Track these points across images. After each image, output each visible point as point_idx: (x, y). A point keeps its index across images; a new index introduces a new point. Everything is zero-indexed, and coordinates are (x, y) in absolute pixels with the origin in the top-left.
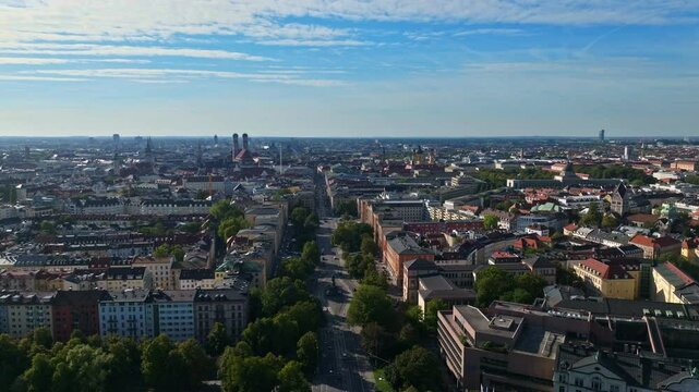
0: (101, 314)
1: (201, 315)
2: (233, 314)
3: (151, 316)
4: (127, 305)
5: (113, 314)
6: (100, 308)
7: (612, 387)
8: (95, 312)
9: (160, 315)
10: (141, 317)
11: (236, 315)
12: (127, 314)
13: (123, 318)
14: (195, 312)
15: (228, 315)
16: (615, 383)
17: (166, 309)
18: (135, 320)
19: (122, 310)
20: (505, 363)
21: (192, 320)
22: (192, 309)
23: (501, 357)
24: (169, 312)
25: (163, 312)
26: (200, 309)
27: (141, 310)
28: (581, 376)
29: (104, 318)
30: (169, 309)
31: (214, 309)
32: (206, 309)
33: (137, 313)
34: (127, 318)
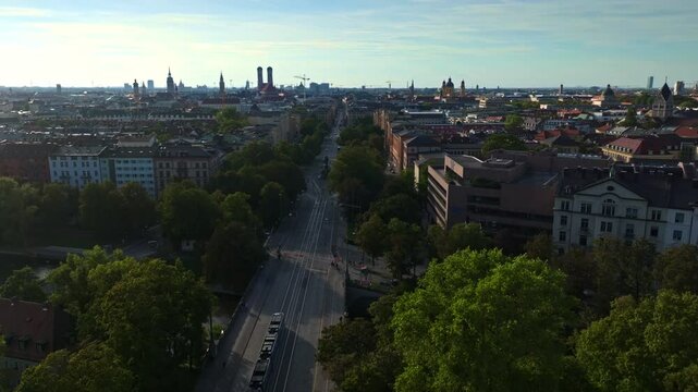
0: (52, 169)
1: (161, 173)
2: (198, 174)
3: (108, 172)
4: (79, 159)
5: (64, 169)
6: (51, 162)
7: (628, 210)
8: (46, 167)
9: (117, 172)
10: (96, 173)
11: (201, 175)
12: (80, 170)
13: (76, 174)
14: (155, 169)
15: (192, 173)
16: (632, 204)
17: (122, 165)
18: (89, 177)
19: (75, 165)
20: (496, 200)
21: (152, 179)
22: (151, 165)
23: (492, 193)
24: (126, 169)
25: (120, 169)
26: (161, 166)
27: (95, 165)
28: (588, 200)
29: (55, 173)
30: (127, 165)
31: (176, 166)
32: (168, 164)
33: (92, 169)
34: (80, 173)
